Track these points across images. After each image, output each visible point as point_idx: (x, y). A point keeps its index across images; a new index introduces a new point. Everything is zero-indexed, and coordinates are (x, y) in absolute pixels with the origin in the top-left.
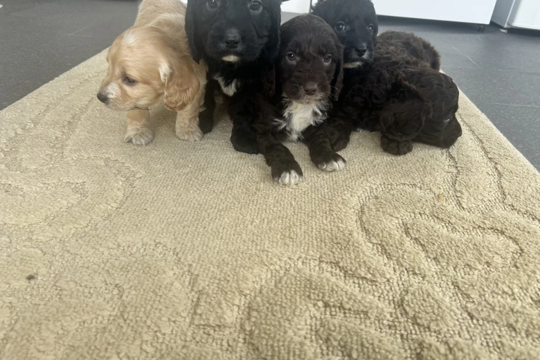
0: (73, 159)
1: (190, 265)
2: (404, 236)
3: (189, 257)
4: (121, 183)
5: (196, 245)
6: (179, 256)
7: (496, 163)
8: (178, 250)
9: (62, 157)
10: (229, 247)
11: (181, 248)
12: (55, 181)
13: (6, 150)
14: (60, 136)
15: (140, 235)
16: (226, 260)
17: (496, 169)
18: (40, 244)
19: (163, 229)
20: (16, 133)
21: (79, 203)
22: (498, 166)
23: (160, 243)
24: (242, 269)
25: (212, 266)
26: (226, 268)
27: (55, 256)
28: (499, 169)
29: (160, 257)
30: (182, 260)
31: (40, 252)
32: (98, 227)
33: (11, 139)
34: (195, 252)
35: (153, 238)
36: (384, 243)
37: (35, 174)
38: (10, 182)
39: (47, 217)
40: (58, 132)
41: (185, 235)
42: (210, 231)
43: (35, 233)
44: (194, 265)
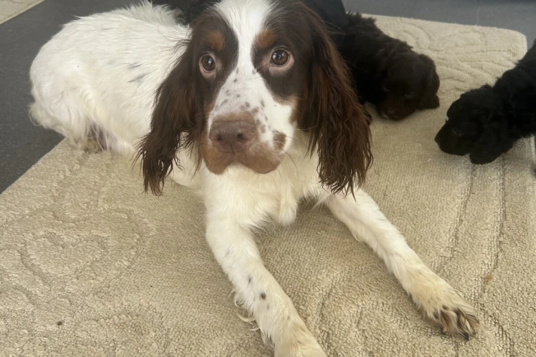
0: (104, 209)
1: (169, 329)
2: (354, 325)
3: (170, 322)
4: (136, 241)
5: (178, 312)
6: (163, 319)
7: (501, 250)
8: (163, 315)
9: (96, 205)
10: (203, 316)
11: (166, 312)
12: (87, 234)
13: (55, 195)
14: (98, 181)
15: (139, 296)
16: (196, 329)
17: (497, 256)
18: (70, 294)
19: (157, 293)
20: (65, 176)
21: (101, 259)
22: (500, 254)
23: (151, 305)
24: (205, 340)
25: (184, 333)
26: (193, 337)
27: (77, 307)
28: (500, 258)
29: (149, 318)
30: (164, 324)
31: (68, 302)
32: (110, 284)
33: (61, 182)
34: (175, 318)
35: (148, 300)
36: (331, 332)
37: (74, 225)
38: (55, 232)
39: (77, 269)
40: (97, 177)
41: (171, 301)
42: (191, 299)
43: (67, 284)
44: (171, 330)
